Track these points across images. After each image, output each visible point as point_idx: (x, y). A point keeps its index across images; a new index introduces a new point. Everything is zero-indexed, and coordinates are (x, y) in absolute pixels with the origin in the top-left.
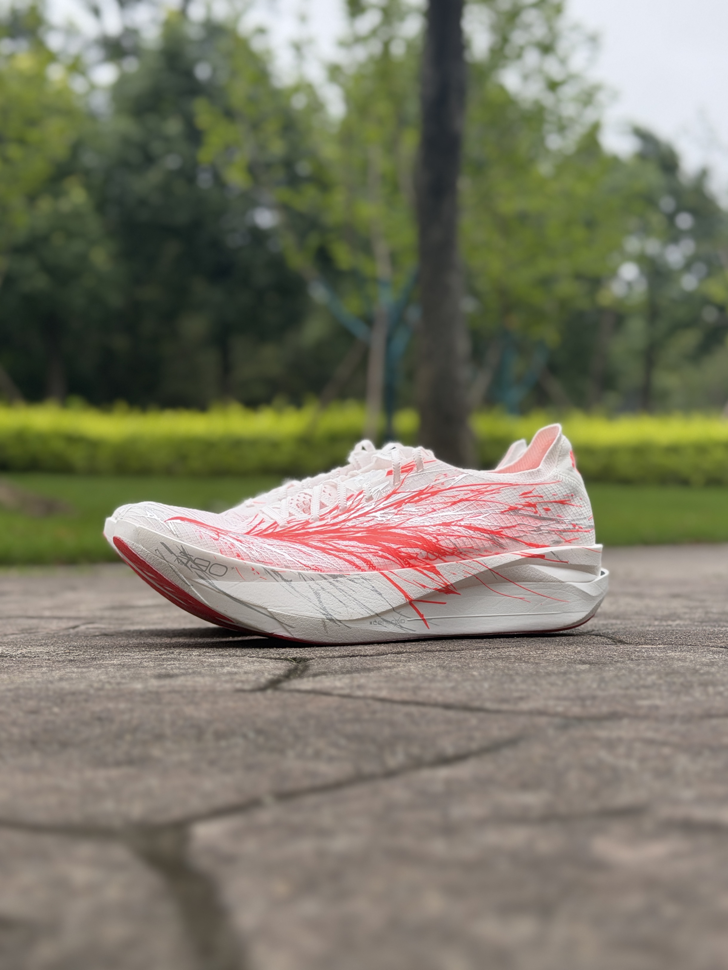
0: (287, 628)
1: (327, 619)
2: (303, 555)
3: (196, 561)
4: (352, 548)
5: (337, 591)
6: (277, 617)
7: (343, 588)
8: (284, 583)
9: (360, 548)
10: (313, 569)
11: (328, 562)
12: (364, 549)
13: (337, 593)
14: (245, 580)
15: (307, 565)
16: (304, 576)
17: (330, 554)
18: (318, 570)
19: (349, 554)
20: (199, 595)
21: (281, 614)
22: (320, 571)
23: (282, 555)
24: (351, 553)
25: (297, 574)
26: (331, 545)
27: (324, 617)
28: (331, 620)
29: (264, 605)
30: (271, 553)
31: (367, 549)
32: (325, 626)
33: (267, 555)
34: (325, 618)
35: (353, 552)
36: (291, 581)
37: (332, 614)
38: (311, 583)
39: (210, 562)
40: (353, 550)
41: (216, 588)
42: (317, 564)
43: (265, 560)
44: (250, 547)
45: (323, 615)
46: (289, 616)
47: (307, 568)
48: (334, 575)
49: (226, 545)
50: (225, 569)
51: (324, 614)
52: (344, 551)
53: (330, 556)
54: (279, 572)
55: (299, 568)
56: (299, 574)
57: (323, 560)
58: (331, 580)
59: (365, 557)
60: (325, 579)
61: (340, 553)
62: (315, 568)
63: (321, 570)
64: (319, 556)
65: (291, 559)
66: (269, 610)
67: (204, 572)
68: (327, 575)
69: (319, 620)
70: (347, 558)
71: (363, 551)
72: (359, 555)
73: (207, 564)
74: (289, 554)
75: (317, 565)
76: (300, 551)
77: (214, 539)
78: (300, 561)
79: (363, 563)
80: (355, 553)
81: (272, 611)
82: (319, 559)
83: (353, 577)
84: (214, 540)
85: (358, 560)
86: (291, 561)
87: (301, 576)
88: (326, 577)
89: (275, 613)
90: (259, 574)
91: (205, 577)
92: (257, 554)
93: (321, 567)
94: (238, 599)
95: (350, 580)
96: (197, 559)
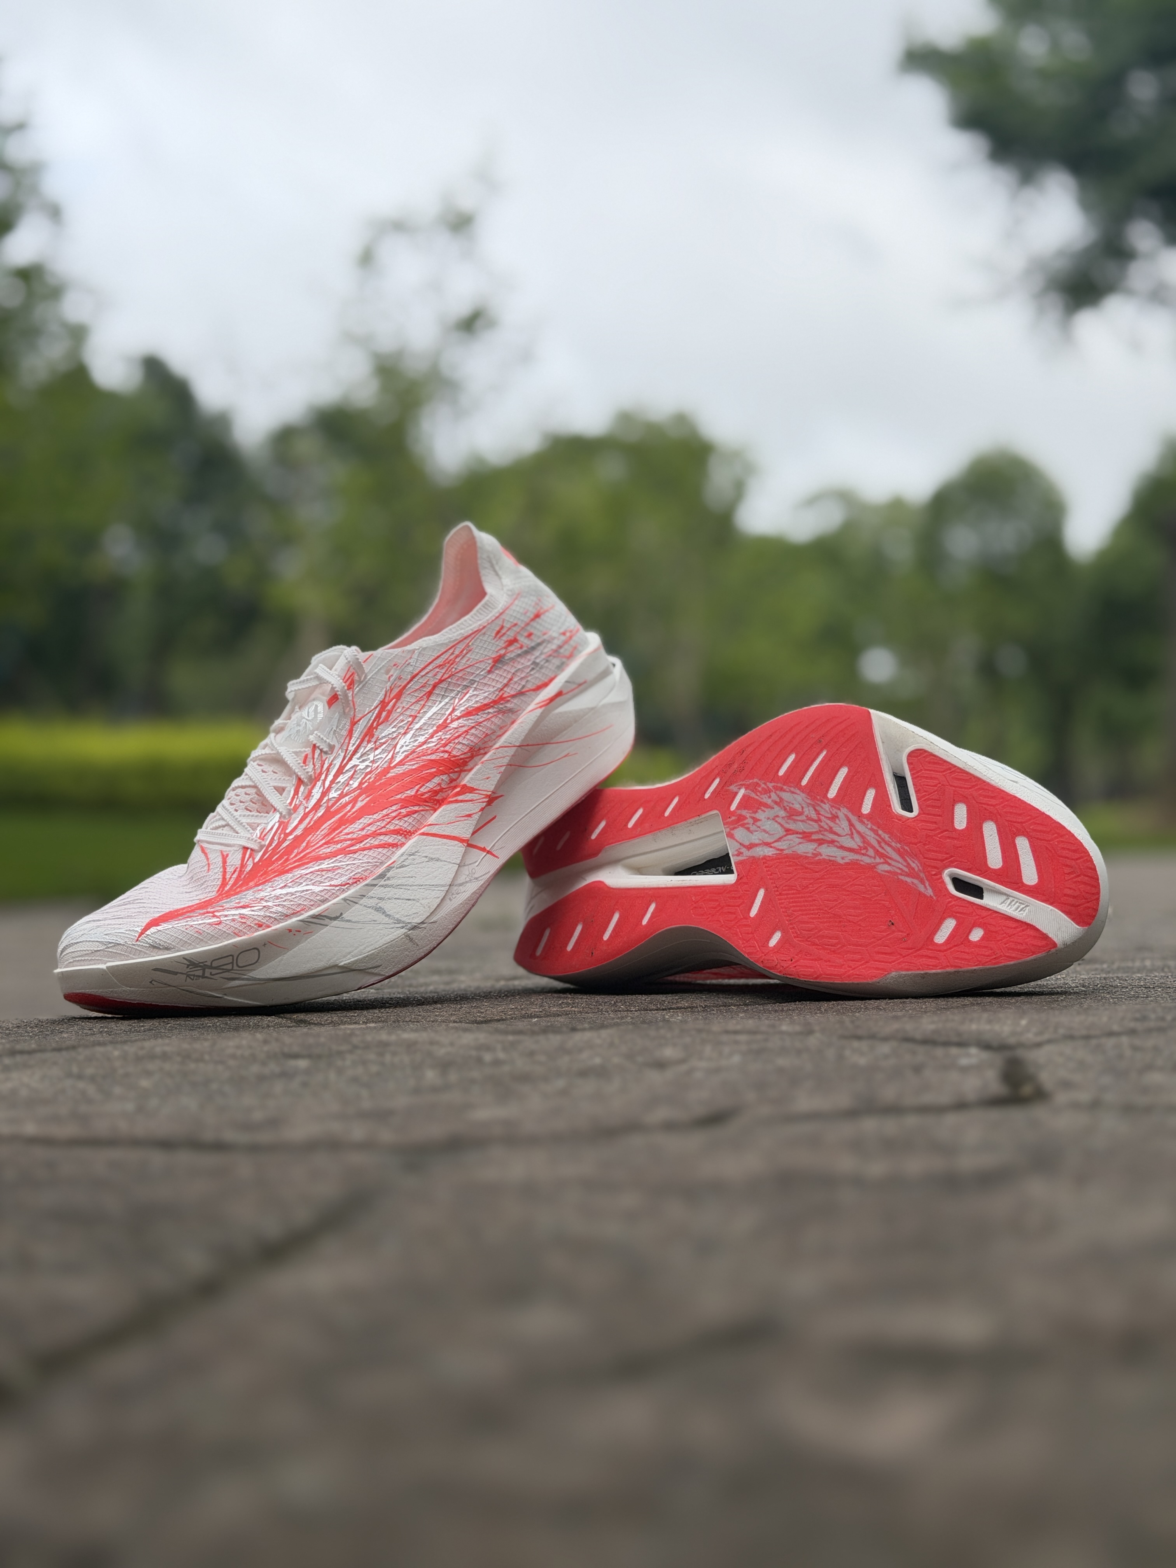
0: (373, 971)
1: (410, 930)
2: (330, 874)
3: (215, 964)
4: (370, 827)
5: (397, 890)
6: (353, 967)
7: (399, 882)
8: (335, 923)
9: (378, 821)
10: (353, 883)
11: (361, 863)
12: (384, 820)
13: (399, 893)
14: (288, 950)
15: (344, 883)
16: (351, 899)
17: (355, 852)
18: (359, 881)
19: (374, 837)
20: (240, 1000)
21: (356, 961)
22: (361, 880)
23: (307, 890)
24: (375, 834)
25: (343, 902)
26: (346, 840)
27: (404, 931)
28: (414, 928)
29: (331, 962)
30: (294, 896)
31: (387, 817)
32: (411, 940)
33: (292, 903)
34: (406, 931)
35: (376, 831)
36: (341, 914)
37: (409, 921)
38: (364, 901)
39: (232, 956)
40: (373, 829)
41: (259, 979)
42: (353, 873)
43: (294, 910)
44: (264, 907)
45: (402, 930)
46: (367, 956)
47: (346, 886)
48: (380, 875)
49: (236, 921)
50: (256, 951)
51: (403, 927)
52: (367, 837)
53: (357, 854)
54: (322, 914)
55: (338, 893)
56: (345, 900)
57: (354, 864)
58: (382, 882)
59: (392, 828)
60: (375, 885)
61: (364, 843)
62: (355, 880)
63: (362, 878)
64: (347, 863)
65: (321, 888)
66: (342, 964)
67: (232, 971)
68: (374, 879)
69: (403, 938)
70: (376, 843)
71: (385, 823)
72: (383, 830)
73: (230, 959)
74: (313, 885)
75: (354, 875)
76: (322, 871)
77: (216, 924)
78: (333, 883)
79: (395, 836)
80: (379, 831)
81: (345, 964)
82: (349, 867)
83: (400, 862)
84: (217, 926)
85: (388, 837)
86: (323, 890)
87: (348, 902)
88: (375, 882)
89: (349, 963)
90: (299, 931)
91: (237, 976)
92: (280, 909)
93: (360, 875)
94: (296, 975)
95: (400, 867)
96: (213, 963)
